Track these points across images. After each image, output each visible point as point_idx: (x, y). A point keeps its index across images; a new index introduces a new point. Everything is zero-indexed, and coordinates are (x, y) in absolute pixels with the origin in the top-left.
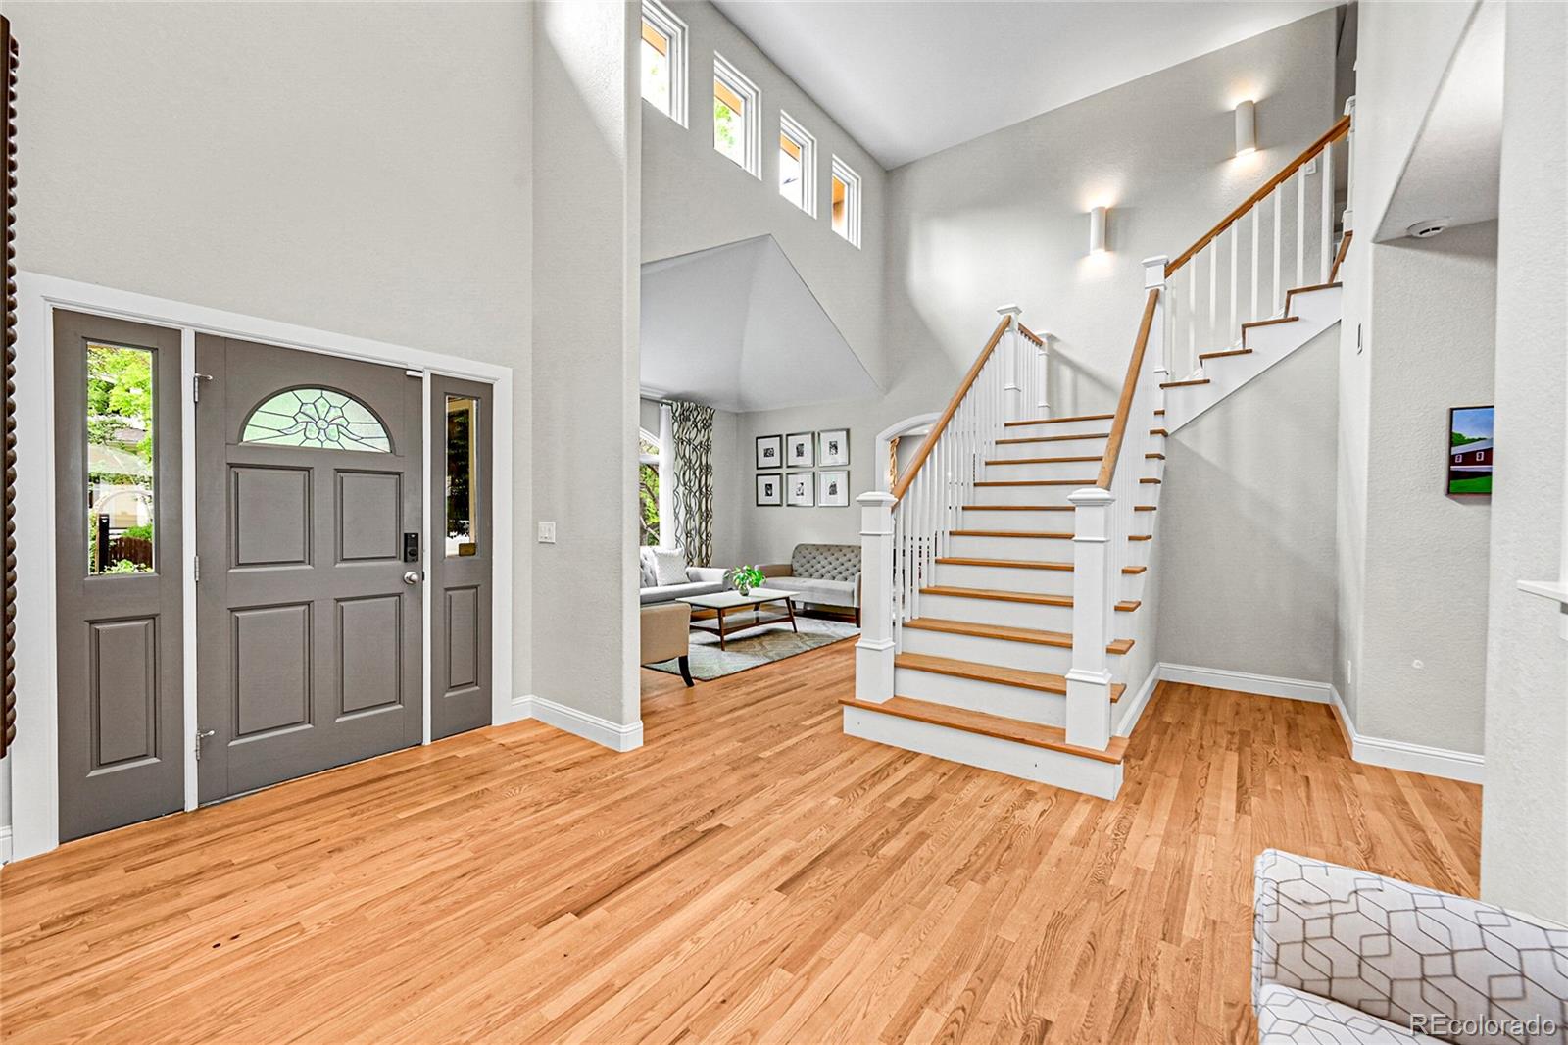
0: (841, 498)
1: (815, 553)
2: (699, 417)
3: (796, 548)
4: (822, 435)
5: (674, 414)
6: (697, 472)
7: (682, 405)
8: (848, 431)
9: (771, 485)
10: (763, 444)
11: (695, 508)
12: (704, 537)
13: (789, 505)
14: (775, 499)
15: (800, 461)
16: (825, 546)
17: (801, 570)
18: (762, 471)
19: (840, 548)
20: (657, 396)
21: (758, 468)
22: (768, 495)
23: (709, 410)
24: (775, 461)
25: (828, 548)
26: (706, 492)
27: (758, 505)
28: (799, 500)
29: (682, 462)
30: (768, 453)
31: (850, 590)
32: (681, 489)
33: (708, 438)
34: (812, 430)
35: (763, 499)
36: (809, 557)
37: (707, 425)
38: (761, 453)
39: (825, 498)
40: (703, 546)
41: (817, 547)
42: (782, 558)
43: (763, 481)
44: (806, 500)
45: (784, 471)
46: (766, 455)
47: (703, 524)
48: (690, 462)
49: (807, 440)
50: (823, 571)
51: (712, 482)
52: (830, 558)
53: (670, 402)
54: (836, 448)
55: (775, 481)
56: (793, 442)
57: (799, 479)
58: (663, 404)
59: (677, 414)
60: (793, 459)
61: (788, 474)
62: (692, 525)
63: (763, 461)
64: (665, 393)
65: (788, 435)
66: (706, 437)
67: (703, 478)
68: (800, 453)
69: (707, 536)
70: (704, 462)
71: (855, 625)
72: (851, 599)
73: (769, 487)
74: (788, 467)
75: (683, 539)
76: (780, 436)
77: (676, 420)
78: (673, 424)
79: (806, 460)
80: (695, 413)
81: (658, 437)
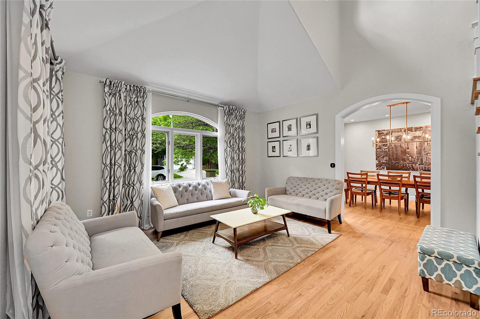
0: (312, 152)
1: (299, 182)
2: (238, 113)
3: (288, 179)
4: (302, 119)
5: (225, 112)
6: (237, 140)
7: (229, 107)
8: (317, 115)
9: (275, 147)
10: (271, 127)
11: (236, 158)
12: (241, 172)
13: (284, 156)
14: (277, 153)
15: (290, 133)
16: (305, 178)
17: (291, 191)
18: (271, 140)
19: (313, 180)
20: (217, 103)
21: (268, 138)
22: (273, 151)
23: (243, 110)
24: (277, 134)
25: (307, 179)
26: (242, 150)
27: (268, 157)
28: (289, 154)
29: (228, 135)
30: (273, 131)
31: (324, 209)
32: (228, 149)
33: (243, 124)
34: (296, 117)
35: (271, 154)
36: (295, 184)
37: (242, 117)
38: (270, 131)
39: (304, 152)
40: (241, 177)
41: (300, 179)
42: (280, 184)
43: (271, 145)
44: (293, 154)
45: (281, 139)
46: (272, 132)
47: (241, 166)
48: (233, 136)
49: (293, 123)
50: (304, 192)
51: (245, 146)
52: (308, 186)
53: (223, 105)
54: (310, 125)
55: (277, 144)
56: (286, 124)
57: (289, 143)
58: (219, 106)
59: (226, 112)
60: (286, 133)
61: (283, 141)
62: (234, 167)
63: (271, 135)
64: (220, 101)
65: (283, 121)
66: (242, 124)
67: (241, 144)
68: (290, 129)
69: (242, 172)
70: (241, 135)
71: (327, 230)
72: (324, 214)
73: (274, 147)
74: (283, 137)
75: (229, 174)
76: (279, 122)
77: (226, 115)
78: (224, 116)
79: (294, 132)
80: (236, 112)
81: (217, 124)
